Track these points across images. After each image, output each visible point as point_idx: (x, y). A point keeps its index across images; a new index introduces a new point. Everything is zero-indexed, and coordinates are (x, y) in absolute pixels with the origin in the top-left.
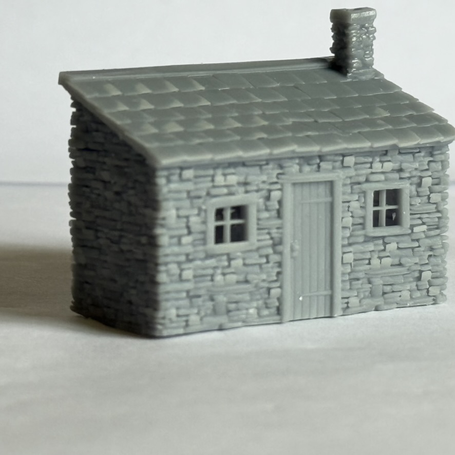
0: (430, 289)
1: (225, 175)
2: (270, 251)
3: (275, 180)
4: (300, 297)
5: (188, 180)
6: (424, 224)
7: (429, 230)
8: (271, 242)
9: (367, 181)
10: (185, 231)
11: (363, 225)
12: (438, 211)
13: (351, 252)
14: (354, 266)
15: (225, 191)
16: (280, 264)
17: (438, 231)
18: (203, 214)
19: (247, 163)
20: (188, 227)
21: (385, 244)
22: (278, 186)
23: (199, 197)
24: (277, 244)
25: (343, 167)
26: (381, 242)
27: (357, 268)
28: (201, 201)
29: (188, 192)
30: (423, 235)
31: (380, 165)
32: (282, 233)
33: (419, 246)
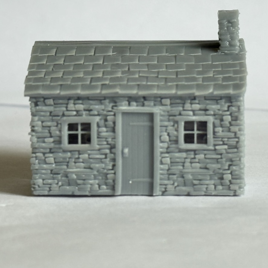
0: (231, 185)
1: (75, 104)
2: (108, 151)
3: (110, 109)
4: (130, 181)
5: (50, 105)
6: (224, 144)
7: (229, 149)
8: (108, 146)
9: (180, 114)
10: (48, 135)
11: (176, 142)
12: (236, 137)
13: (168, 157)
14: (171, 166)
15: (75, 113)
16: (114, 160)
17: (235, 150)
18: (59, 126)
19: (90, 98)
20: (50, 133)
21: (195, 154)
22: (112, 113)
23: (58, 116)
24: (112, 147)
25: (162, 105)
26: (193, 153)
27: (173, 168)
28: (59, 118)
29: (51, 112)
30: (224, 151)
31: (189, 105)
32: (115, 142)
33: (221, 158)
